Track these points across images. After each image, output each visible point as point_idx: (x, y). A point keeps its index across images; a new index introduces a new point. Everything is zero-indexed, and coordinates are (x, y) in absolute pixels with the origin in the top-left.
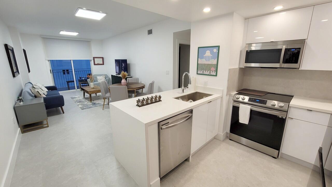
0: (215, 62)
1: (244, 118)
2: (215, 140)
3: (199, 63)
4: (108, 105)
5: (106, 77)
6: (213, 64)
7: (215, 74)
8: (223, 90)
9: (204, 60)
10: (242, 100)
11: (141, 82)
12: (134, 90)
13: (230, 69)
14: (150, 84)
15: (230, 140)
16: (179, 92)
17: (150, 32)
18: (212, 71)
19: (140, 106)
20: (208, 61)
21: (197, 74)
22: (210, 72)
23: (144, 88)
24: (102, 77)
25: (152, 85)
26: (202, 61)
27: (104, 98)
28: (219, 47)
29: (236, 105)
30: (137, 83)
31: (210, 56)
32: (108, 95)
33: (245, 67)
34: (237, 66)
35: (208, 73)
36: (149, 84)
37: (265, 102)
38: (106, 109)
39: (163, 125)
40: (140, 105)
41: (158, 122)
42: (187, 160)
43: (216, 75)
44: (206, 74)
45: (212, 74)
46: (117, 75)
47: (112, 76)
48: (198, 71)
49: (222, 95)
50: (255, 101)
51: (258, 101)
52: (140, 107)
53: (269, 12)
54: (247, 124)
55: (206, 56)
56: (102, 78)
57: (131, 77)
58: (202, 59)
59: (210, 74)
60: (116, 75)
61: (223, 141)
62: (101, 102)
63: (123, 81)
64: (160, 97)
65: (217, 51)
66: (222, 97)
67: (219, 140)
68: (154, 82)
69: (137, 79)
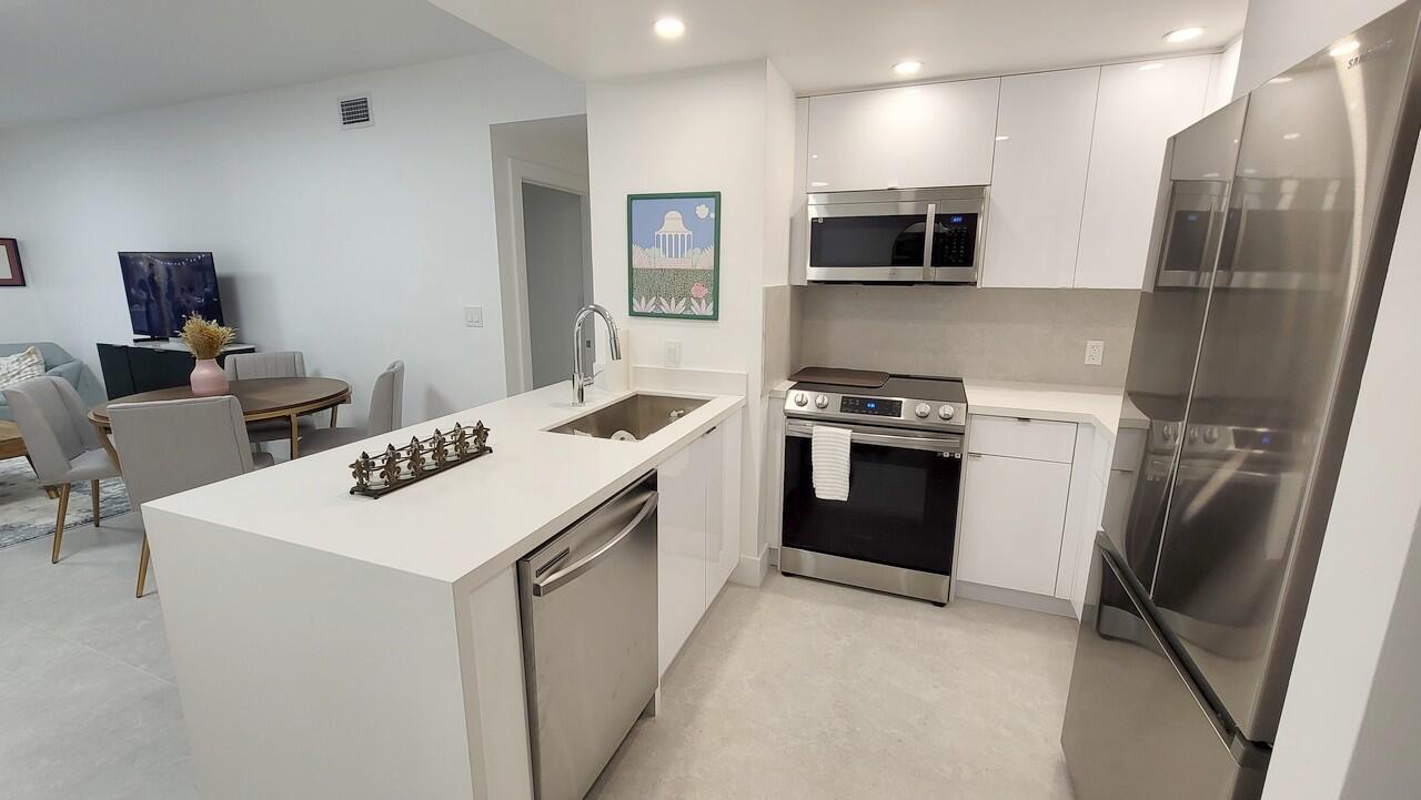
0: (704, 260)
1: (831, 480)
2: (732, 590)
3: (635, 265)
4: (93, 525)
5: (51, 358)
6: (699, 267)
7: (710, 312)
8: (747, 375)
9: (656, 252)
10: (820, 411)
11: (317, 372)
12: (289, 418)
13: (767, 290)
14: (381, 377)
15: (783, 577)
16: (560, 403)
17: (355, 112)
18: (696, 299)
19: (376, 494)
20: (677, 256)
21: (632, 313)
22: (688, 306)
23: (343, 401)
24: (13, 358)
25: (391, 383)
26: (646, 259)
27: (58, 490)
28: (717, 196)
29: (799, 430)
30: (297, 379)
31: (683, 236)
32: (91, 461)
33: (809, 281)
34: (782, 281)
35: (680, 309)
36: (376, 379)
37: (894, 409)
38: (79, 555)
39: (540, 572)
40: (373, 488)
41: (517, 562)
42: (647, 712)
43: (715, 317)
44: (673, 311)
45: (696, 310)
46: (149, 345)
47: (104, 349)
48: (634, 300)
49: (747, 398)
50: (861, 406)
51: (873, 406)
52: (381, 499)
53: (868, 80)
54: (846, 499)
55: (664, 236)
56: (16, 366)
57: (252, 350)
58: (650, 248)
59: (688, 313)
60: (136, 341)
61: (764, 584)
62: (33, 514)
63: (202, 372)
64: (481, 432)
65: (713, 216)
66: (745, 407)
67: (749, 587)
68: (402, 367)
69: (295, 360)
